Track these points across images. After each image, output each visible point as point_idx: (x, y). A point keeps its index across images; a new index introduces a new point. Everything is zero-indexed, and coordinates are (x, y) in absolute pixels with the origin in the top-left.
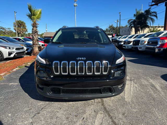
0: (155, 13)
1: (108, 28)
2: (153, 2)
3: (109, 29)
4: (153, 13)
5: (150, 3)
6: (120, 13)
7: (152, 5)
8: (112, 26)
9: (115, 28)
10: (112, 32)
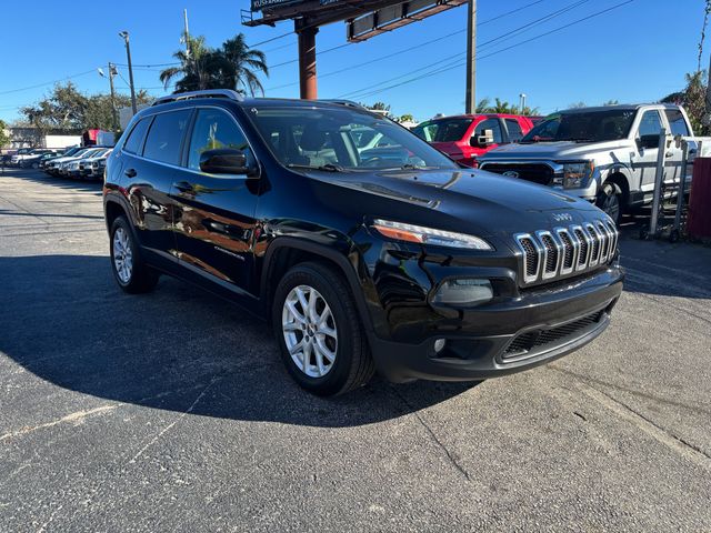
0: (259, 54)
1: (49, 96)
2: (254, 9)
3: (56, 104)
4: (253, 52)
5: (244, 14)
6: (125, 33)
7: (253, 24)
8: (68, 91)
9: (85, 99)
10: (73, 121)
